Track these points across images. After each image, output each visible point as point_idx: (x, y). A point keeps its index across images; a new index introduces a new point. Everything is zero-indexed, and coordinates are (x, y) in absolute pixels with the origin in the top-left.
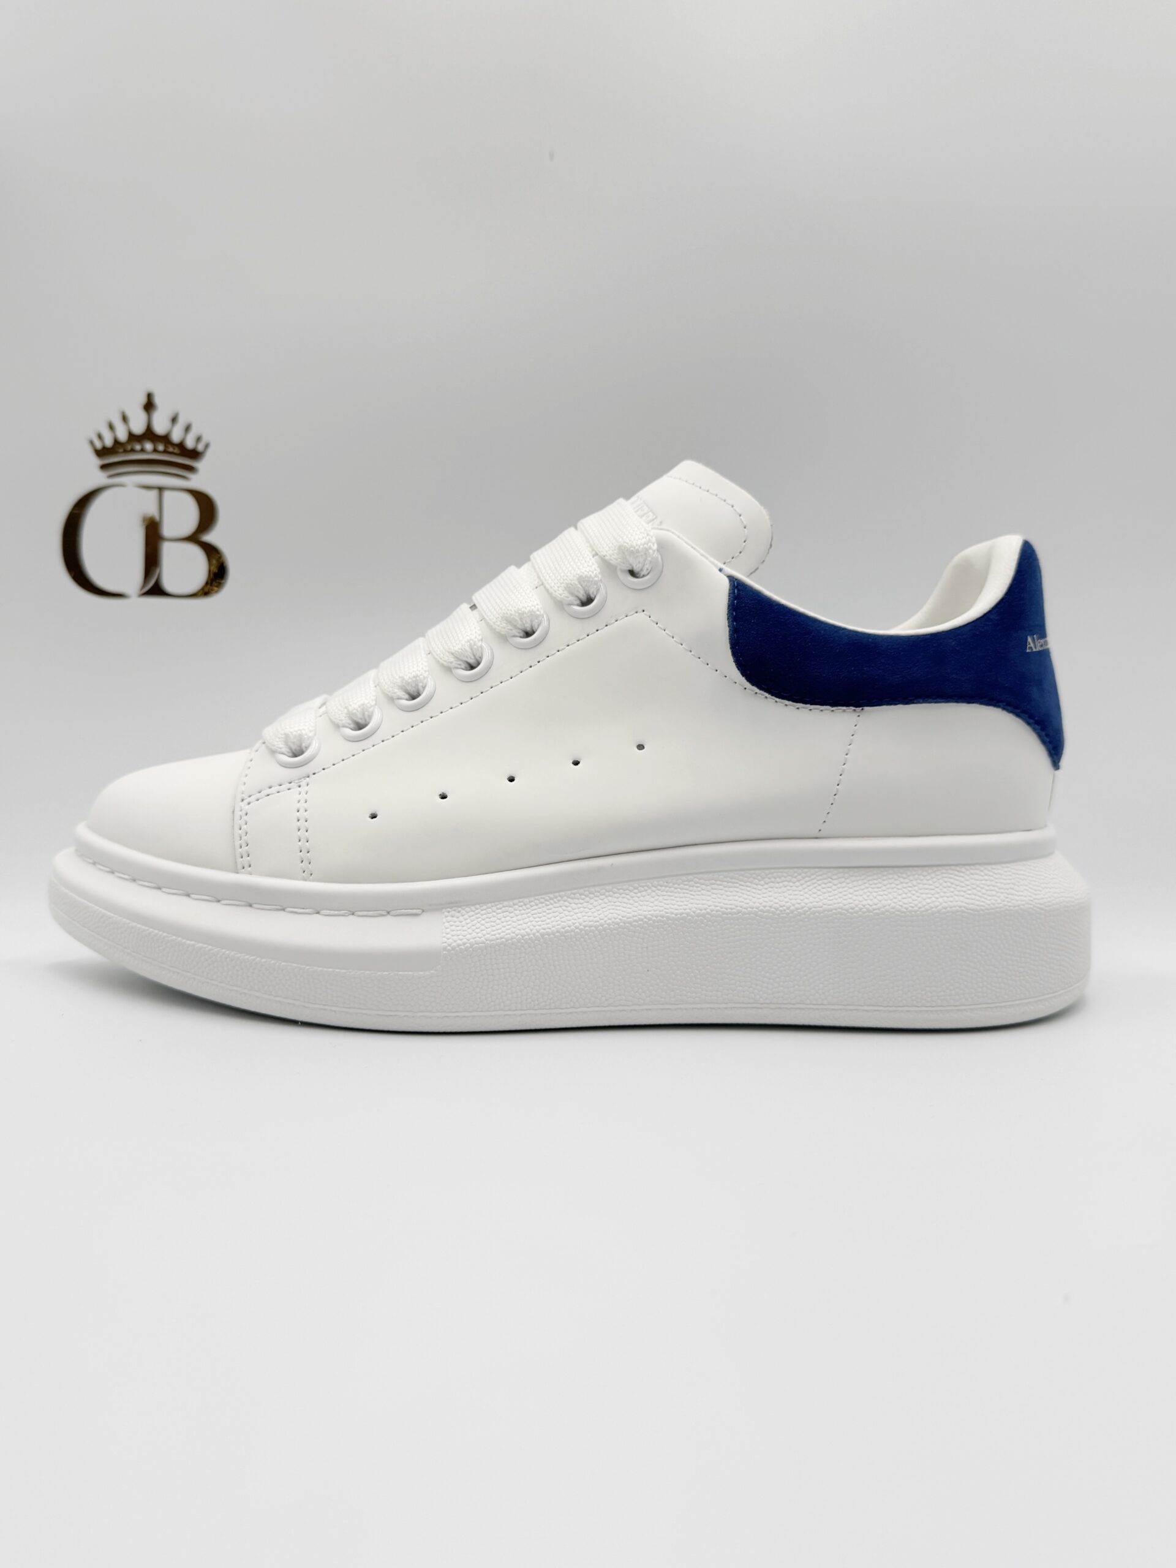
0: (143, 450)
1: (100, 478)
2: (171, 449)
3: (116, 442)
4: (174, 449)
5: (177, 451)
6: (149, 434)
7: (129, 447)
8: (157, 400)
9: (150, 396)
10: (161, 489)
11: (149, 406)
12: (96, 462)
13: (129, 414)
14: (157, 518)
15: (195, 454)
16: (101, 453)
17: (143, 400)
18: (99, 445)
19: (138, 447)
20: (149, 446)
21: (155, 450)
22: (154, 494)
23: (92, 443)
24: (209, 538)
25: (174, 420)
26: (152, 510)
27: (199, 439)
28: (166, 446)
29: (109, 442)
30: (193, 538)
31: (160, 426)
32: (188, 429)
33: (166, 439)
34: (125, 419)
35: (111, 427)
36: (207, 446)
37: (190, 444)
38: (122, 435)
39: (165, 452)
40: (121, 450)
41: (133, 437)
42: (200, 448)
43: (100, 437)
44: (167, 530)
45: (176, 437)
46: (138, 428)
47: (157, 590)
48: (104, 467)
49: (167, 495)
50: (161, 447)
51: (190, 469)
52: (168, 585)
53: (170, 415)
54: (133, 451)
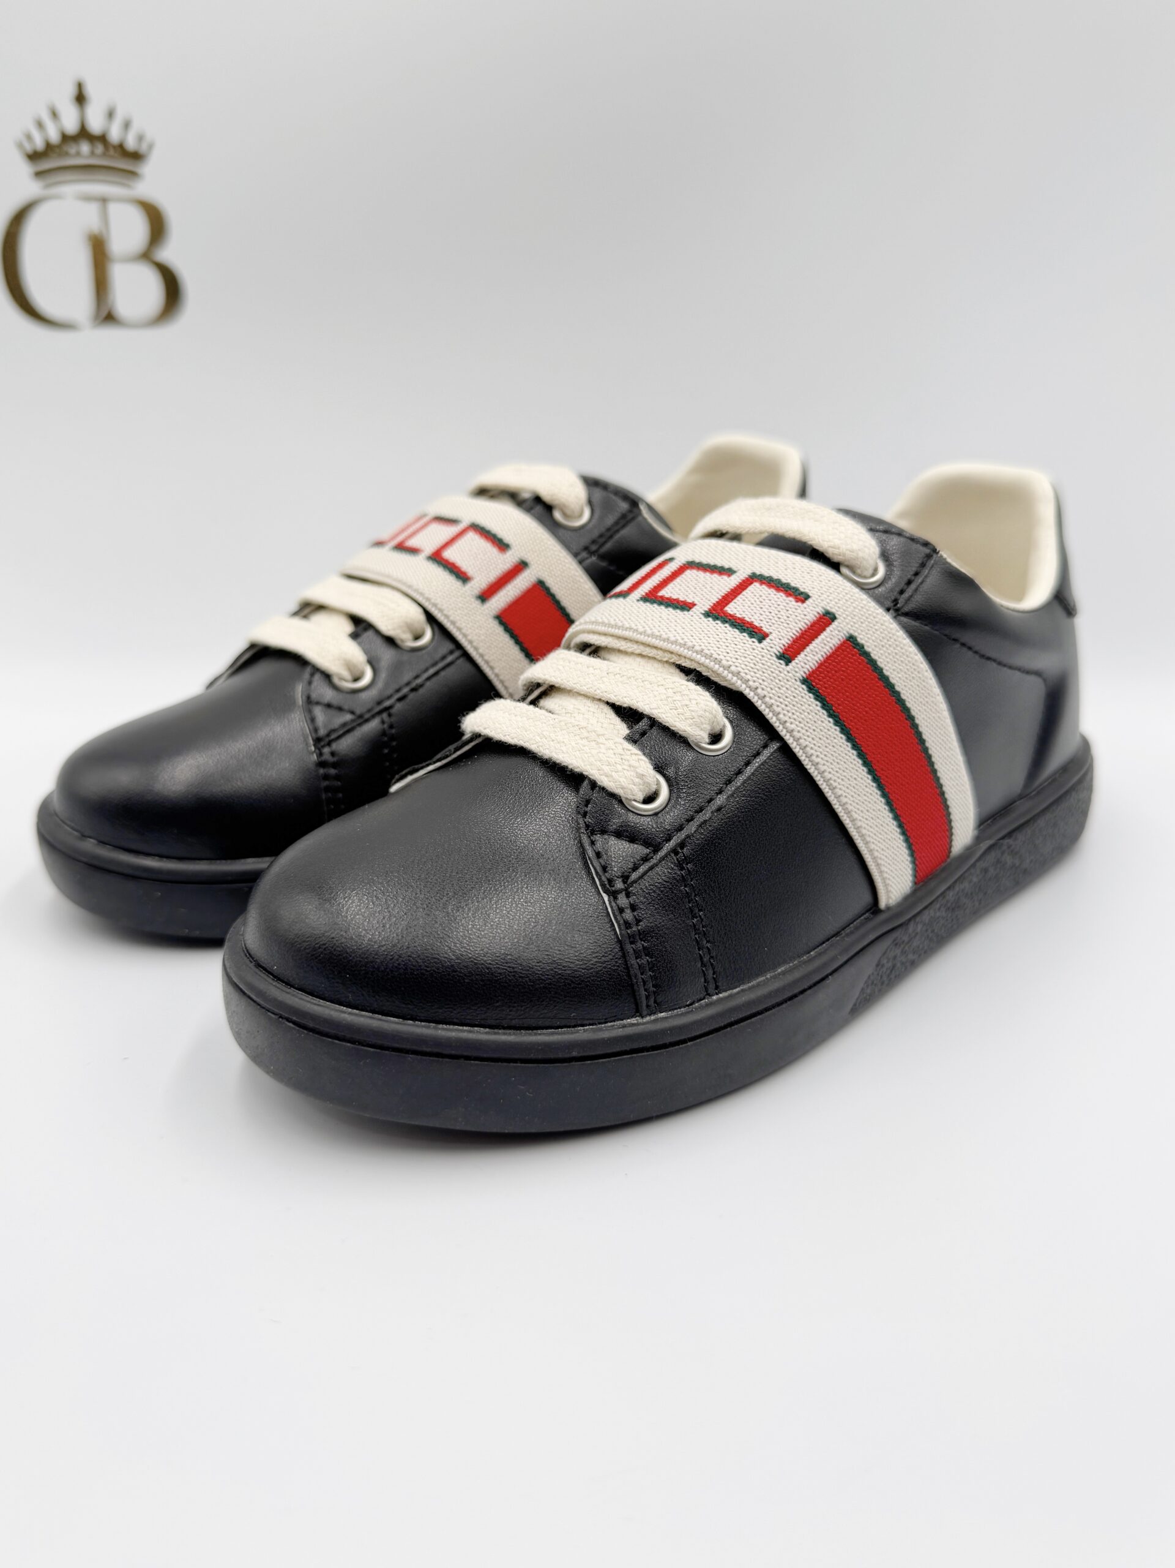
0: (78, 154)
1: (31, 188)
2: (111, 152)
3: (48, 144)
4: (114, 151)
5: (116, 153)
6: (84, 134)
7: (62, 151)
8: (90, 91)
9: (80, 86)
10: (104, 201)
11: (80, 98)
12: (25, 169)
13: (58, 108)
14: (103, 234)
15: (136, 156)
16: (34, 157)
17: (70, 91)
18: (29, 148)
19: (73, 150)
20: (85, 147)
21: (93, 153)
22: (96, 206)
23: (20, 146)
25: (111, 114)
27: (140, 138)
28: (104, 148)
29: (39, 144)
30: (146, 256)
31: (96, 124)
32: (127, 125)
33: (103, 139)
34: (55, 116)
35: (40, 125)
36: (151, 147)
37: (131, 144)
38: (54, 136)
39: (105, 155)
40: (54, 154)
41: (66, 138)
42: (143, 148)
43: (29, 137)
44: (115, 249)
45: (115, 135)
46: (71, 125)
47: (110, 319)
48: (37, 175)
49: (111, 206)
50: (99, 150)
51: (133, 174)
53: (106, 109)
54: (67, 154)
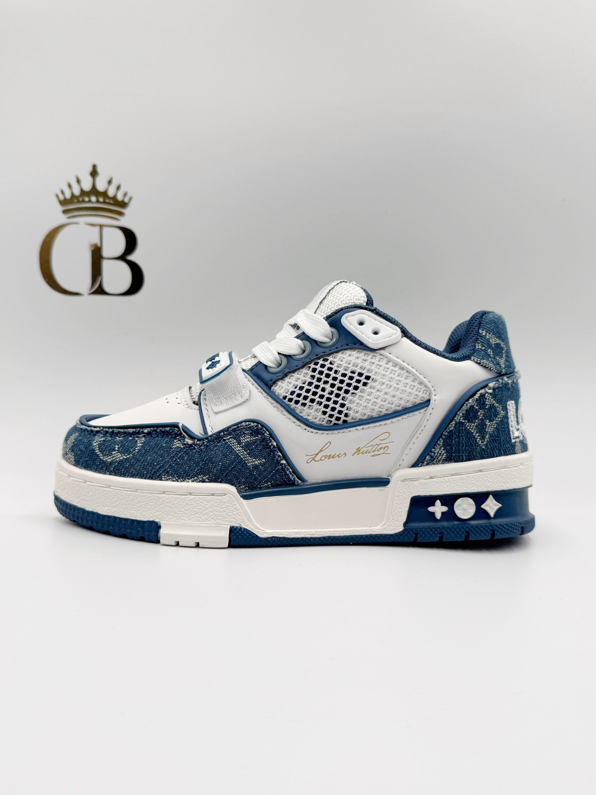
0: (90, 201)
1: (63, 219)
2: (107, 201)
3: (73, 195)
4: (109, 200)
5: (111, 202)
6: (94, 191)
7: (81, 199)
8: (99, 169)
9: (94, 167)
10: (101, 226)
11: (94, 173)
12: (60, 208)
13: (81, 178)
14: (99, 245)
15: (123, 205)
16: (63, 202)
17: (90, 169)
18: (61, 197)
19: (87, 199)
20: (94, 199)
21: (98, 201)
22: (97, 229)
23: (57, 196)
24: (131, 258)
25: (110, 182)
26: (96, 241)
27: (125, 195)
28: (104, 199)
29: (68, 195)
30: (122, 258)
31: (101, 187)
32: (118, 188)
33: (104, 194)
34: (78, 181)
35: (70, 186)
36: (131, 199)
37: (120, 197)
38: (77, 192)
39: (104, 202)
40: (76, 201)
41: (83, 193)
42: (126, 200)
43: (62, 192)
44: (106, 253)
45: (111, 193)
46: (87, 186)
47: (100, 291)
48: (65, 212)
49: (105, 230)
50: (101, 200)
51: (121, 214)
52: (107, 287)
53: (108, 179)
54: (83, 201)
